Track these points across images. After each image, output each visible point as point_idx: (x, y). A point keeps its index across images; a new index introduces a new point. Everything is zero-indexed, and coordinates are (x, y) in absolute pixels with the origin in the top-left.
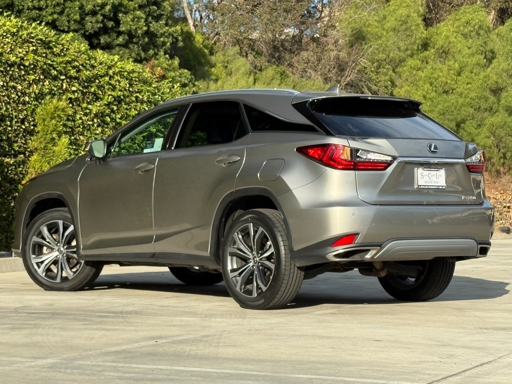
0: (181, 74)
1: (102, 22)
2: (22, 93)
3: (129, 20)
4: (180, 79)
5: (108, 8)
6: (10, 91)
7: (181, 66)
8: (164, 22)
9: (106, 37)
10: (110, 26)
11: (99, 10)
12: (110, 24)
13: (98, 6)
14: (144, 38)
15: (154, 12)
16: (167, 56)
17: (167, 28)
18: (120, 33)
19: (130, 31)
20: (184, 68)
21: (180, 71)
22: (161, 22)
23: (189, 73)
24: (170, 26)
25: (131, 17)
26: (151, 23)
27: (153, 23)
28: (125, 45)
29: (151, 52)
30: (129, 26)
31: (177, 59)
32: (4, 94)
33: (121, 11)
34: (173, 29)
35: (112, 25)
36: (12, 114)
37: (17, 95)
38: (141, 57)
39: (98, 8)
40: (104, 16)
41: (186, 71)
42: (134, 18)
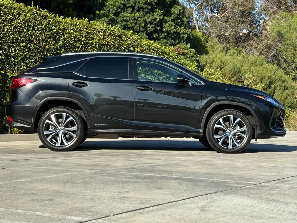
1: (155, 27)
3: (167, 26)
4: (190, 53)
5: (158, 20)
8: (184, 27)
9: (156, 34)
12: (159, 28)
14: (174, 35)
15: (179, 23)
16: (184, 43)
17: (185, 30)
18: (163, 32)
19: (167, 31)
20: (192, 48)
21: (190, 50)
22: (182, 27)
23: (195, 50)
24: (187, 29)
25: (168, 24)
26: (177, 28)
27: (179, 28)
28: (165, 38)
29: (177, 41)
30: (167, 29)
31: (190, 44)
33: (163, 22)
38: (172, 43)
39: (153, 21)
40: (155, 24)
41: (193, 50)
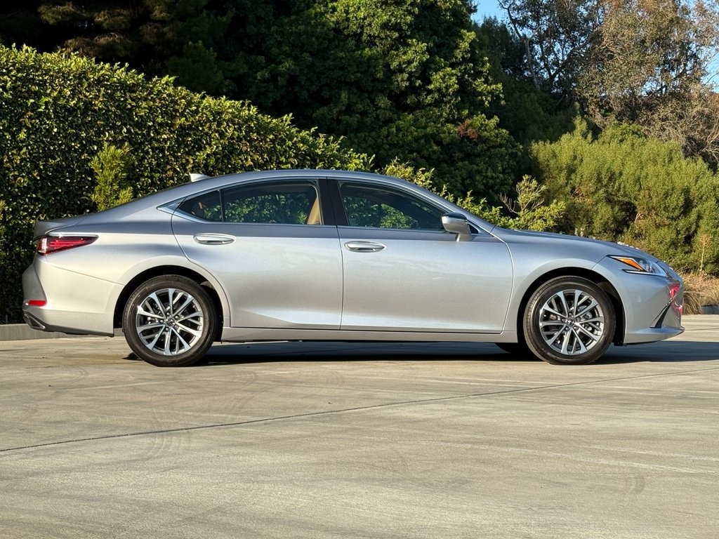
0: (497, 135)
1: (408, 79)
2: (87, 141)
3: (438, 77)
4: (495, 139)
5: (415, 64)
6: (70, 138)
7: (499, 126)
8: (483, 80)
9: (413, 97)
10: (417, 84)
11: (405, 67)
13: (404, 63)
14: (456, 97)
15: (470, 70)
16: (483, 115)
17: (485, 85)
18: (430, 92)
19: (440, 89)
20: (503, 128)
21: (497, 131)
22: (479, 80)
23: (508, 132)
24: (490, 85)
25: (442, 74)
26: (468, 81)
28: (434, 105)
29: (466, 112)
30: (438, 84)
31: (498, 119)
32: (60, 142)
33: (430, 69)
34: (494, 86)
35: (420, 84)
36: (73, 165)
37: (81, 143)
38: (453, 117)
39: (404, 66)
40: (410, 74)
41: (504, 131)
42: (445, 76)
